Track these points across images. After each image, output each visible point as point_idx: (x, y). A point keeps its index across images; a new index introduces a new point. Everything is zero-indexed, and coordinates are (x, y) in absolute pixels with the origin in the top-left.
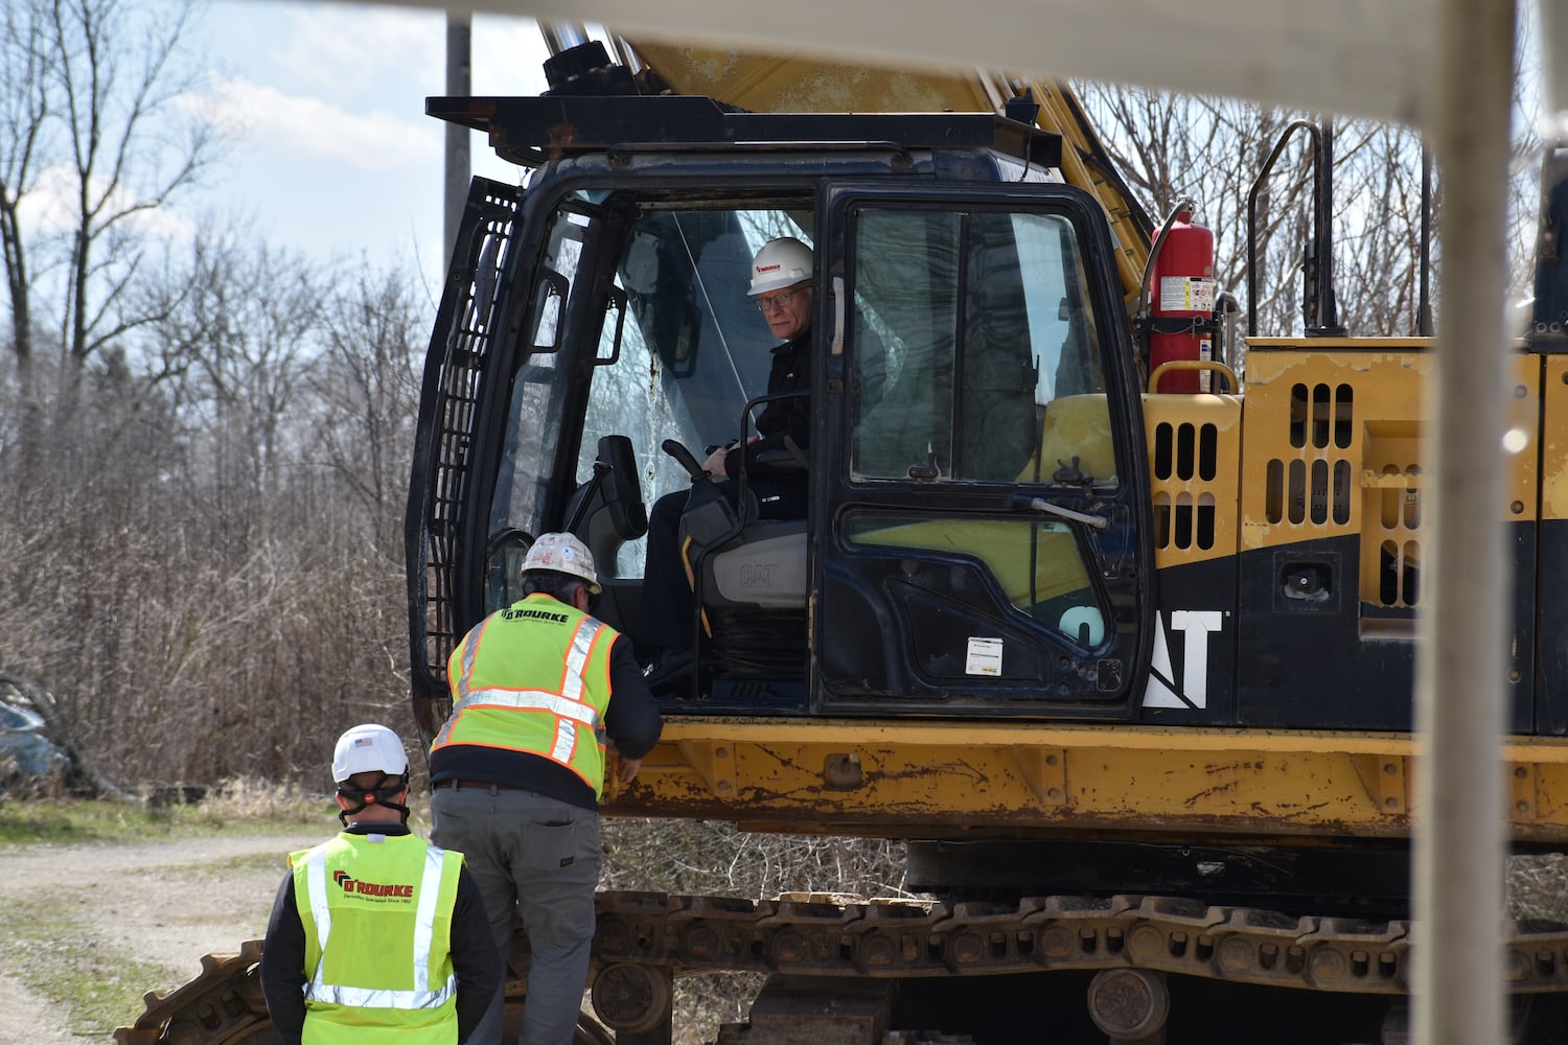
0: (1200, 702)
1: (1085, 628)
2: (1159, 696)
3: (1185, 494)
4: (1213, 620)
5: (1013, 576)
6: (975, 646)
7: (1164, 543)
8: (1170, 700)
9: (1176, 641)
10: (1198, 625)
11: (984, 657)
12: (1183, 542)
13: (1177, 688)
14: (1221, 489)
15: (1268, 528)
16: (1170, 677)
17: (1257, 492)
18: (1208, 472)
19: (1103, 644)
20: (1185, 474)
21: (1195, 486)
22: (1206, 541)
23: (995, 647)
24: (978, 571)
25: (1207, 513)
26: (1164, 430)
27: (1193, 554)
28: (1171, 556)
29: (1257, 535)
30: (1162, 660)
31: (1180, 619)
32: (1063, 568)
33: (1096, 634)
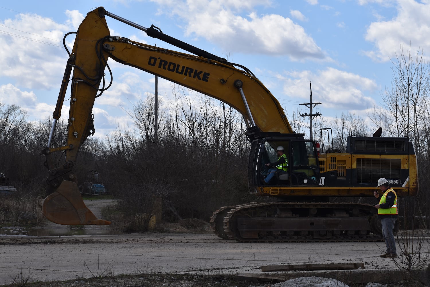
0: (324, 185)
1: (314, 179)
2: (320, 184)
3: (322, 167)
4: (325, 178)
5: (307, 174)
6: (305, 180)
7: (320, 171)
8: (321, 185)
9: (322, 180)
10: (323, 178)
11: (306, 181)
12: (322, 171)
13: (322, 184)
14: (325, 166)
15: (329, 170)
16: (321, 183)
17: (328, 166)
18: (324, 165)
19: (316, 180)
20: (322, 165)
21: (323, 166)
22: (324, 171)
23: (307, 180)
24: (305, 174)
25: (324, 168)
26: (320, 161)
27: (323, 172)
28: (321, 172)
29: (328, 170)
30: (320, 182)
31: (322, 178)
32: (311, 173)
33: (315, 179)
